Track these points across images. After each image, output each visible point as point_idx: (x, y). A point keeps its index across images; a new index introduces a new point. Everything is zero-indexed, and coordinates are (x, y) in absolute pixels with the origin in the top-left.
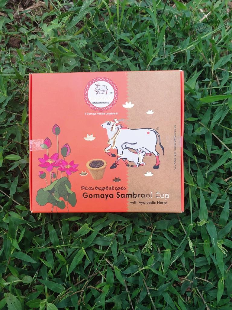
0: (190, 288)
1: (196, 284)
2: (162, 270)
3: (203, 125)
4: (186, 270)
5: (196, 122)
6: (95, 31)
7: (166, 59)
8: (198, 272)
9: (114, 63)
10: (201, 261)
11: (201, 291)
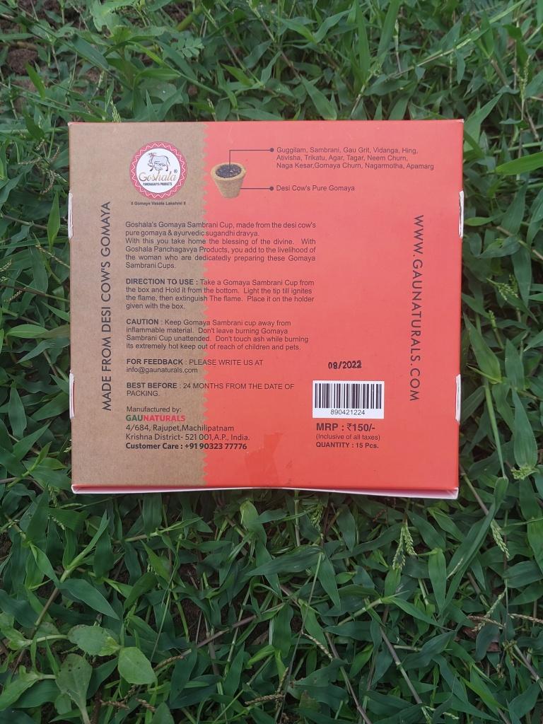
0: (497, 644)
1: (513, 632)
2: (423, 601)
3: (507, 232)
4: (482, 597)
5: (489, 228)
6: (223, 15)
7: (402, 78)
8: (516, 602)
9: (273, 93)
10: (521, 572)
11: (524, 650)
